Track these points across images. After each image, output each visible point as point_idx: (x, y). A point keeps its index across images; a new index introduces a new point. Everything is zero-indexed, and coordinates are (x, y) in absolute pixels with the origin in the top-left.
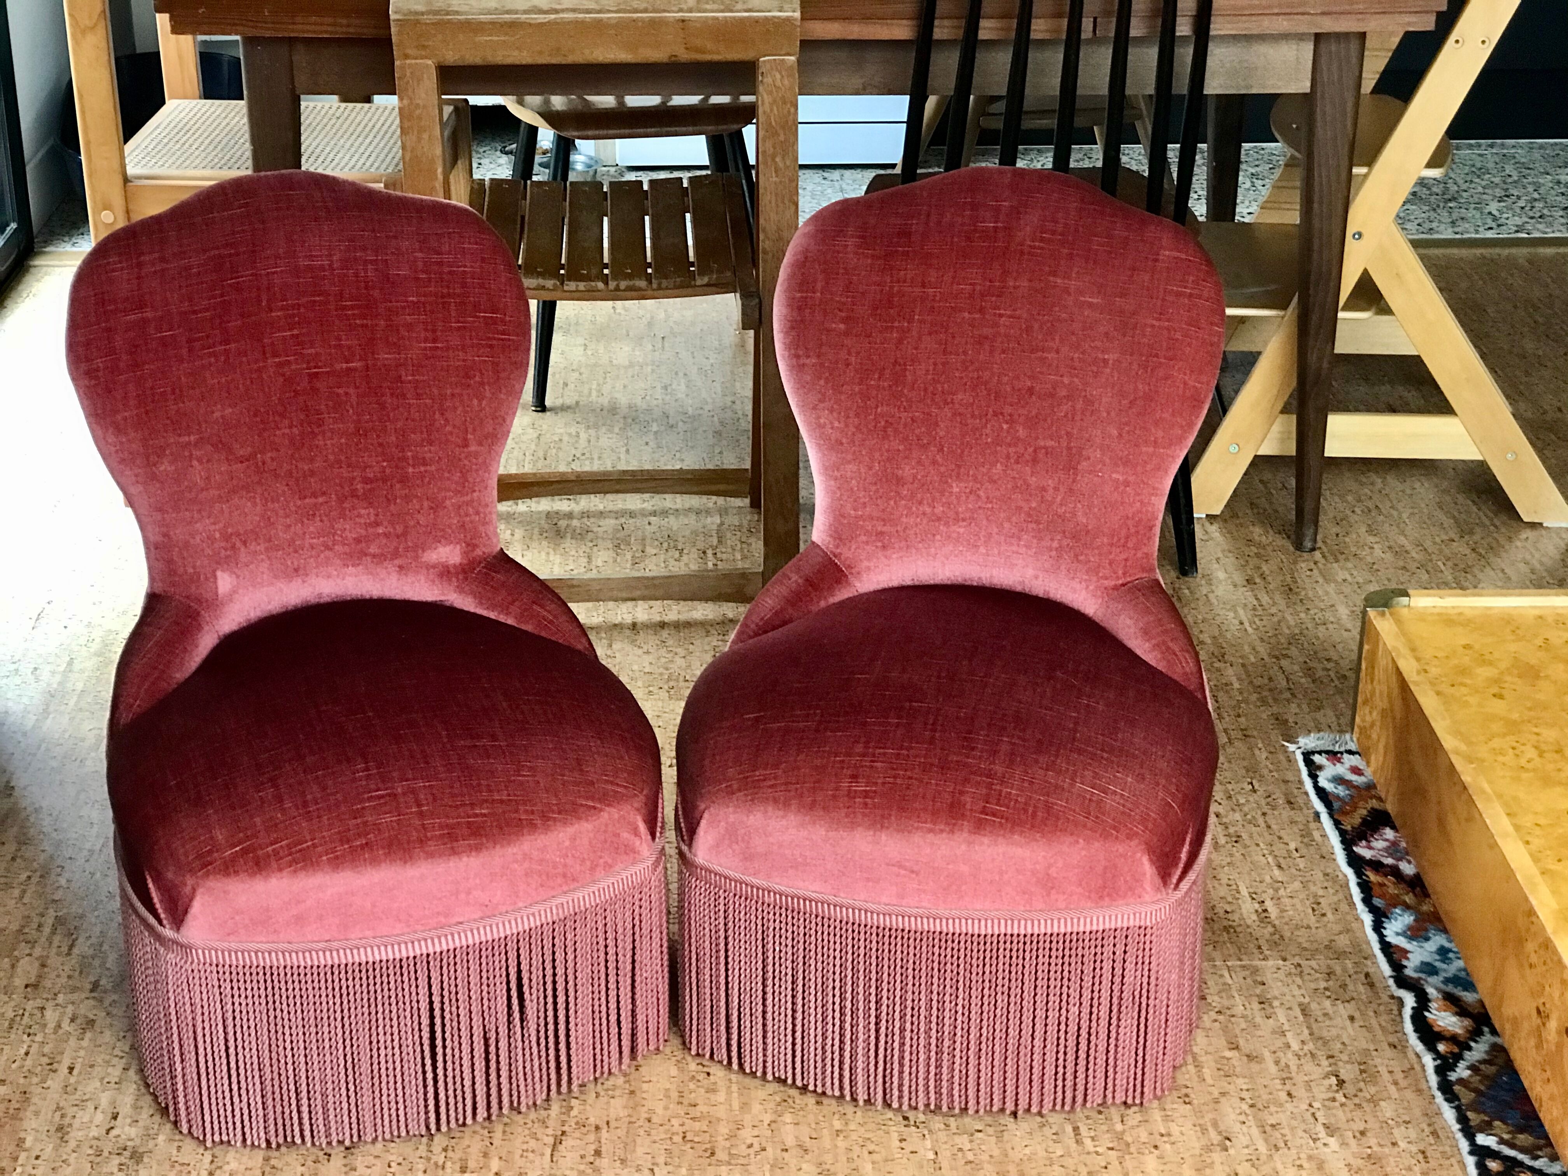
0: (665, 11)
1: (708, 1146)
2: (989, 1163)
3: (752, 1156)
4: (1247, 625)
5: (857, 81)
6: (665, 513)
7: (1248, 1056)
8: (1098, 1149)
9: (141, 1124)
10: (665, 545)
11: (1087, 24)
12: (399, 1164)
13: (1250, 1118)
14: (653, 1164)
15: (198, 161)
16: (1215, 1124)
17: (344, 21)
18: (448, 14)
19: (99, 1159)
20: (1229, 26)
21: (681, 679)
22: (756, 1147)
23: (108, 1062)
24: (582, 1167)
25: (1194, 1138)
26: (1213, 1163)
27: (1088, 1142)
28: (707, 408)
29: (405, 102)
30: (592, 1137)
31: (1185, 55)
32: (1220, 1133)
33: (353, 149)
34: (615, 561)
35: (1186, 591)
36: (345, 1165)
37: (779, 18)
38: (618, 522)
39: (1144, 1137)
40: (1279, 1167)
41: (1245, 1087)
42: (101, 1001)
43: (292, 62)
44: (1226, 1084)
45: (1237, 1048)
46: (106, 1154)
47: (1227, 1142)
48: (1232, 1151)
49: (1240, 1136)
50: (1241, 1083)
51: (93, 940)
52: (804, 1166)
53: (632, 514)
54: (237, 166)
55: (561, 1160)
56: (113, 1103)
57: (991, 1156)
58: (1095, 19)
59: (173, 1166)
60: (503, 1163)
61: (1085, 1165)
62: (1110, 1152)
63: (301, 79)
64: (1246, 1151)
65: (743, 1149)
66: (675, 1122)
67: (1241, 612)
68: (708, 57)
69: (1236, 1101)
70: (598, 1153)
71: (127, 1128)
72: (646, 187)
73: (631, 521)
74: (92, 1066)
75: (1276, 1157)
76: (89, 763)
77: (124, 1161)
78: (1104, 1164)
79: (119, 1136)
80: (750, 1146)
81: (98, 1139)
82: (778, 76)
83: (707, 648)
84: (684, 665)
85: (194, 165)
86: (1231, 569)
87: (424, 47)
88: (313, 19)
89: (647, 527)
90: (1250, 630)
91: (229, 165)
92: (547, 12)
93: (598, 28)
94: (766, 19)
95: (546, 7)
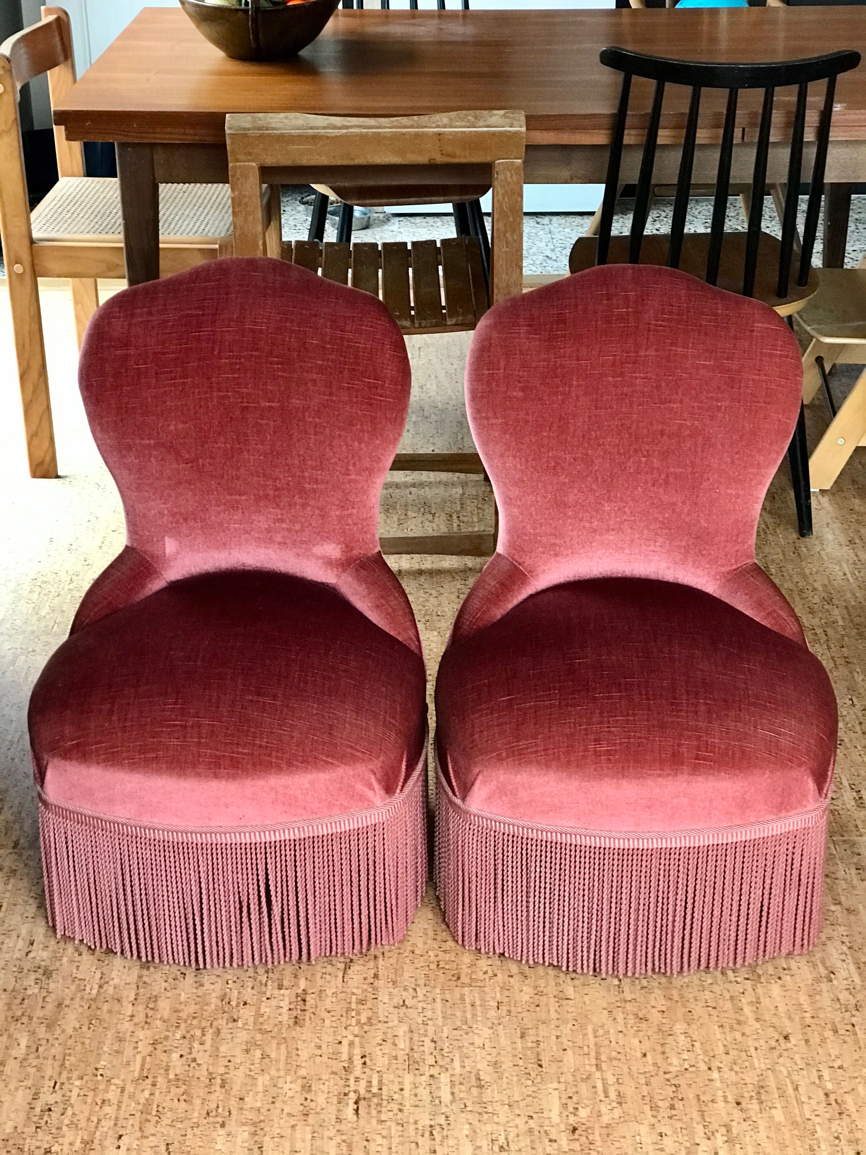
0: (426, 127)
1: (455, 972)
2: (658, 988)
3: (487, 980)
4: (849, 575)
5: (566, 173)
6: (421, 485)
7: (847, 910)
8: (737, 979)
9: (50, 949)
10: (422, 510)
11: (737, 133)
12: (235, 982)
13: (849, 957)
14: (416, 985)
15: (83, 227)
16: (823, 962)
17: (192, 131)
18: (267, 129)
19: (20, 975)
20: (842, 134)
21: (434, 614)
22: (490, 973)
23: (26, 902)
24: (365, 987)
25: (808, 972)
26: (821, 991)
29: (237, 193)
30: (371, 964)
31: (810, 154)
32: (826, 968)
33: (196, 218)
34: (385, 522)
35: (804, 549)
36: (196, 982)
37: (510, 132)
38: (387, 492)
41: (845, 933)
42: (20, 855)
43: (153, 160)
44: (831, 931)
45: (840, 903)
46: (25, 971)
47: (832, 976)
48: (835, 982)
49: (842, 971)
50: (842, 930)
51: (15, 809)
52: (524, 988)
53: (397, 486)
54: (112, 231)
55: (350, 981)
56: (30, 933)
57: (659, 983)
58: (744, 129)
59: (74, 981)
60: (308, 983)
61: (728, 991)
62: (747, 981)
63: (159, 172)
64: (846, 982)
65: (480, 975)
66: (431, 953)
67: (845, 566)
68: (457, 160)
69: (838, 944)
70: (376, 976)
71: (40, 952)
72: (409, 247)
73: (397, 491)
74: (15, 905)
76: (8, 674)
77: (39, 976)
78: (741, 991)
79: (34, 958)
80: (486, 973)
81: (20, 960)
82: (509, 174)
83: (453, 590)
84: (436, 603)
85: (80, 230)
86: (837, 532)
87: (250, 154)
88: (169, 130)
89: (409, 496)
90: (851, 580)
91: (106, 230)
92: (340, 128)
93: (377, 140)
94: (501, 133)
95: (339, 124)
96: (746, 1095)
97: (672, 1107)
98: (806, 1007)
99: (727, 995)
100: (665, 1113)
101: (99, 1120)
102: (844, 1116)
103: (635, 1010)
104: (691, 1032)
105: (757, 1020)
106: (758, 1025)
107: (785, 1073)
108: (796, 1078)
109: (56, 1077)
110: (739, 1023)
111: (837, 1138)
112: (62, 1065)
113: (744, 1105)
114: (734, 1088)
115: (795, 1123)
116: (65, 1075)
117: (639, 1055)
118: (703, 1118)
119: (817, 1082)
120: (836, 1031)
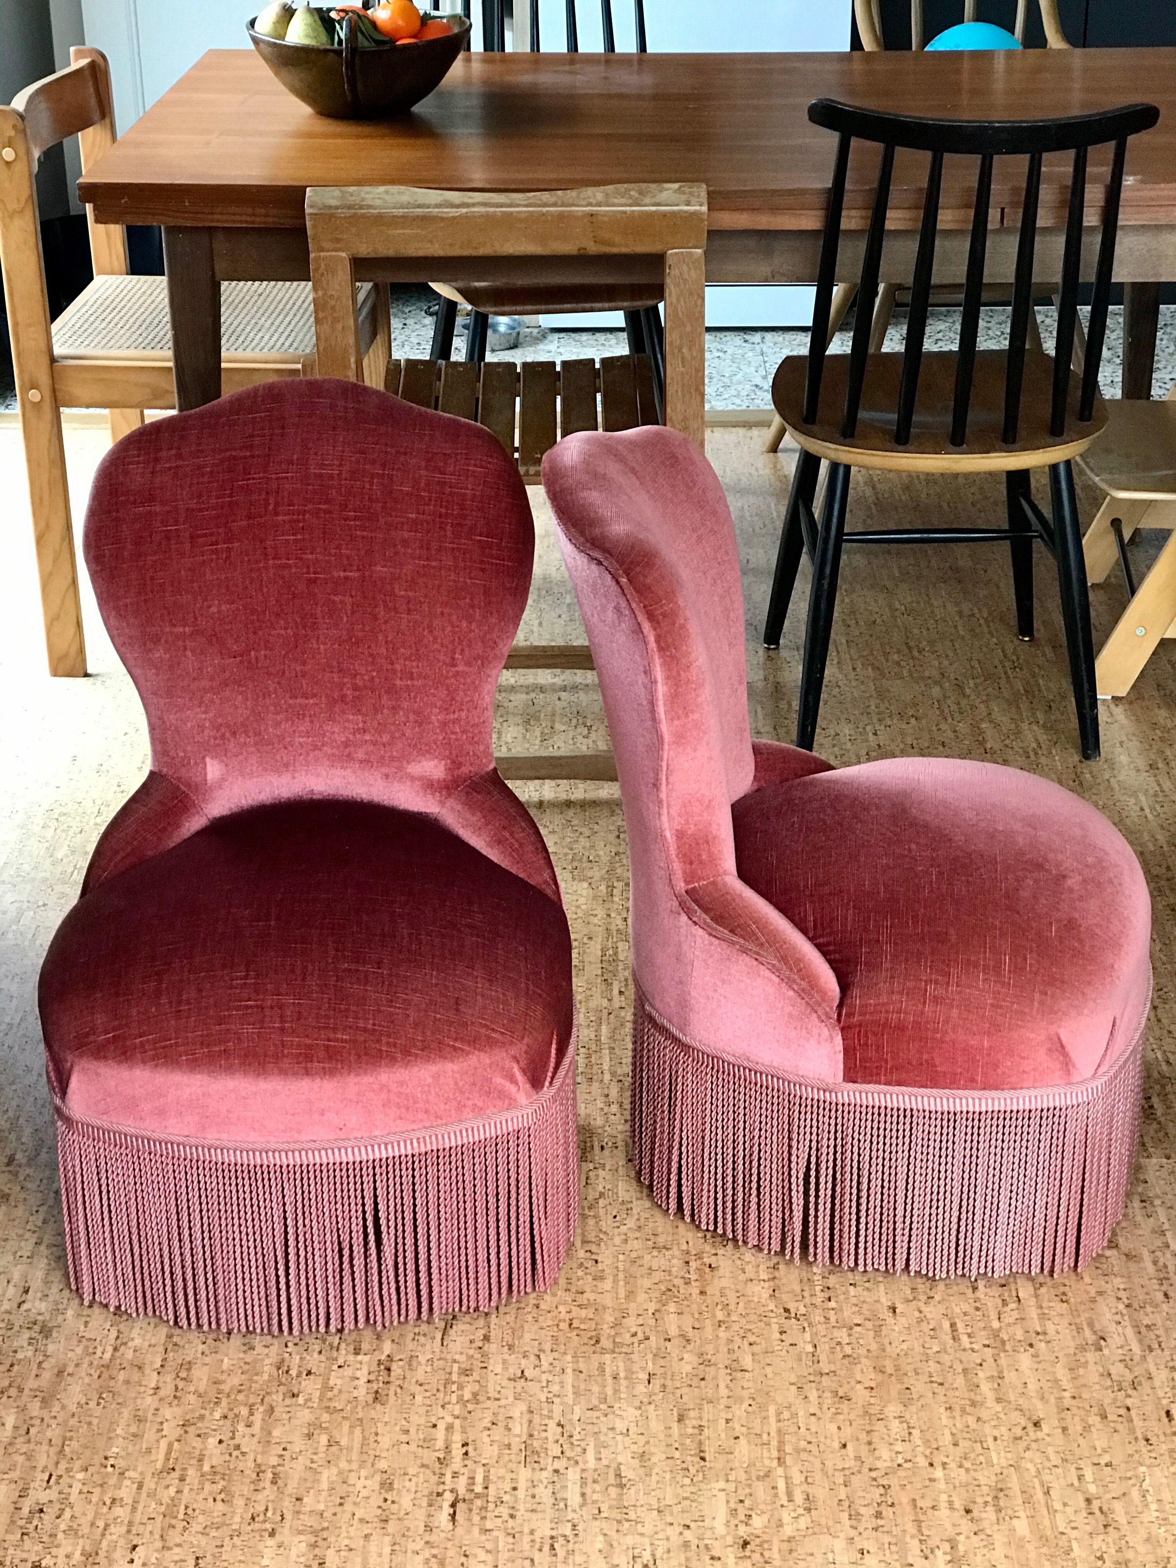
0: (573, 205)
1: (594, 1333)
2: (867, 1357)
3: (636, 1345)
4: (1147, 811)
5: (765, 269)
6: (575, 688)
7: (1127, 1255)
8: (974, 1346)
9: (51, 1298)
10: (574, 721)
11: (994, 215)
12: (296, 1344)
13: (1126, 1318)
14: (540, 1350)
15: (122, 341)
16: (1091, 1324)
17: (263, 211)
18: (361, 207)
19: (10, 1333)
20: (1136, 216)
21: (585, 859)
22: (640, 1336)
23: (22, 1236)
24: (471, 1352)
25: (1069, 1337)
26: (1087, 1362)
27: (965, 1339)
29: (320, 293)
30: (481, 1322)
31: (1092, 245)
32: (1095, 1333)
33: (273, 328)
34: (524, 737)
35: (1088, 776)
36: (244, 1345)
37: (686, 212)
38: (529, 697)
39: (1019, 1335)
40: (1152, 1369)
41: (1122, 1286)
42: (16, 1174)
43: (212, 250)
44: (1103, 1283)
46: (16, 1328)
47: (1102, 1342)
48: (1106, 1351)
49: (1115, 1336)
50: (1118, 1282)
51: (11, 1114)
52: (686, 1356)
53: (542, 689)
54: (160, 345)
55: (451, 1345)
56: (25, 1278)
57: (868, 1351)
58: (1003, 210)
59: (80, 1341)
60: (395, 1346)
61: (961, 1362)
62: (986, 1349)
63: (220, 266)
64: (1120, 1351)
65: (627, 1338)
66: (562, 1308)
67: (1142, 798)
68: (615, 250)
69: (1112, 1301)
70: (486, 1338)
71: (37, 1303)
72: (558, 368)
73: (542, 696)
74: (6, 1240)
75: (1150, 1358)
76: (10, 936)
77: (34, 1335)
78: (979, 1361)
79: (29, 1310)
80: (634, 1335)
81: (10, 1313)
82: (685, 268)
83: (611, 828)
84: (588, 844)
85: (118, 345)
86: (1135, 753)
87: (339, 240)
88: (233, 209)
89: (557, 702)
90: (1150, 816)
91: (152, 345)
92: (458, 206)
93: (508, 222)
94: (674, 213)
95: (457, 202)
96: (980, 1500)
97: (879, 1515)
98: (1065, 1384)
99: (959, 1368)
100: (867, 1522)
101: (107, 1526)
102: (1110, 1529)
103: (834, 1386)
104: (907, 1416)
105: (999, 1400)
106: (998, 1408)
107: (1033, 1471)
108: (1046, 1477)
109: (51, 1467)
110: (973, 1404)
111: (1100, 1558)
112: (61, 1451)
113: (975, 1514)
114: (963, 1490)
115: (1043, 1539)
116: (63, 1465)
117: (836, 1445)
118: (920, 1531)
119: (1076, 1483)
120: (1104, 1417)
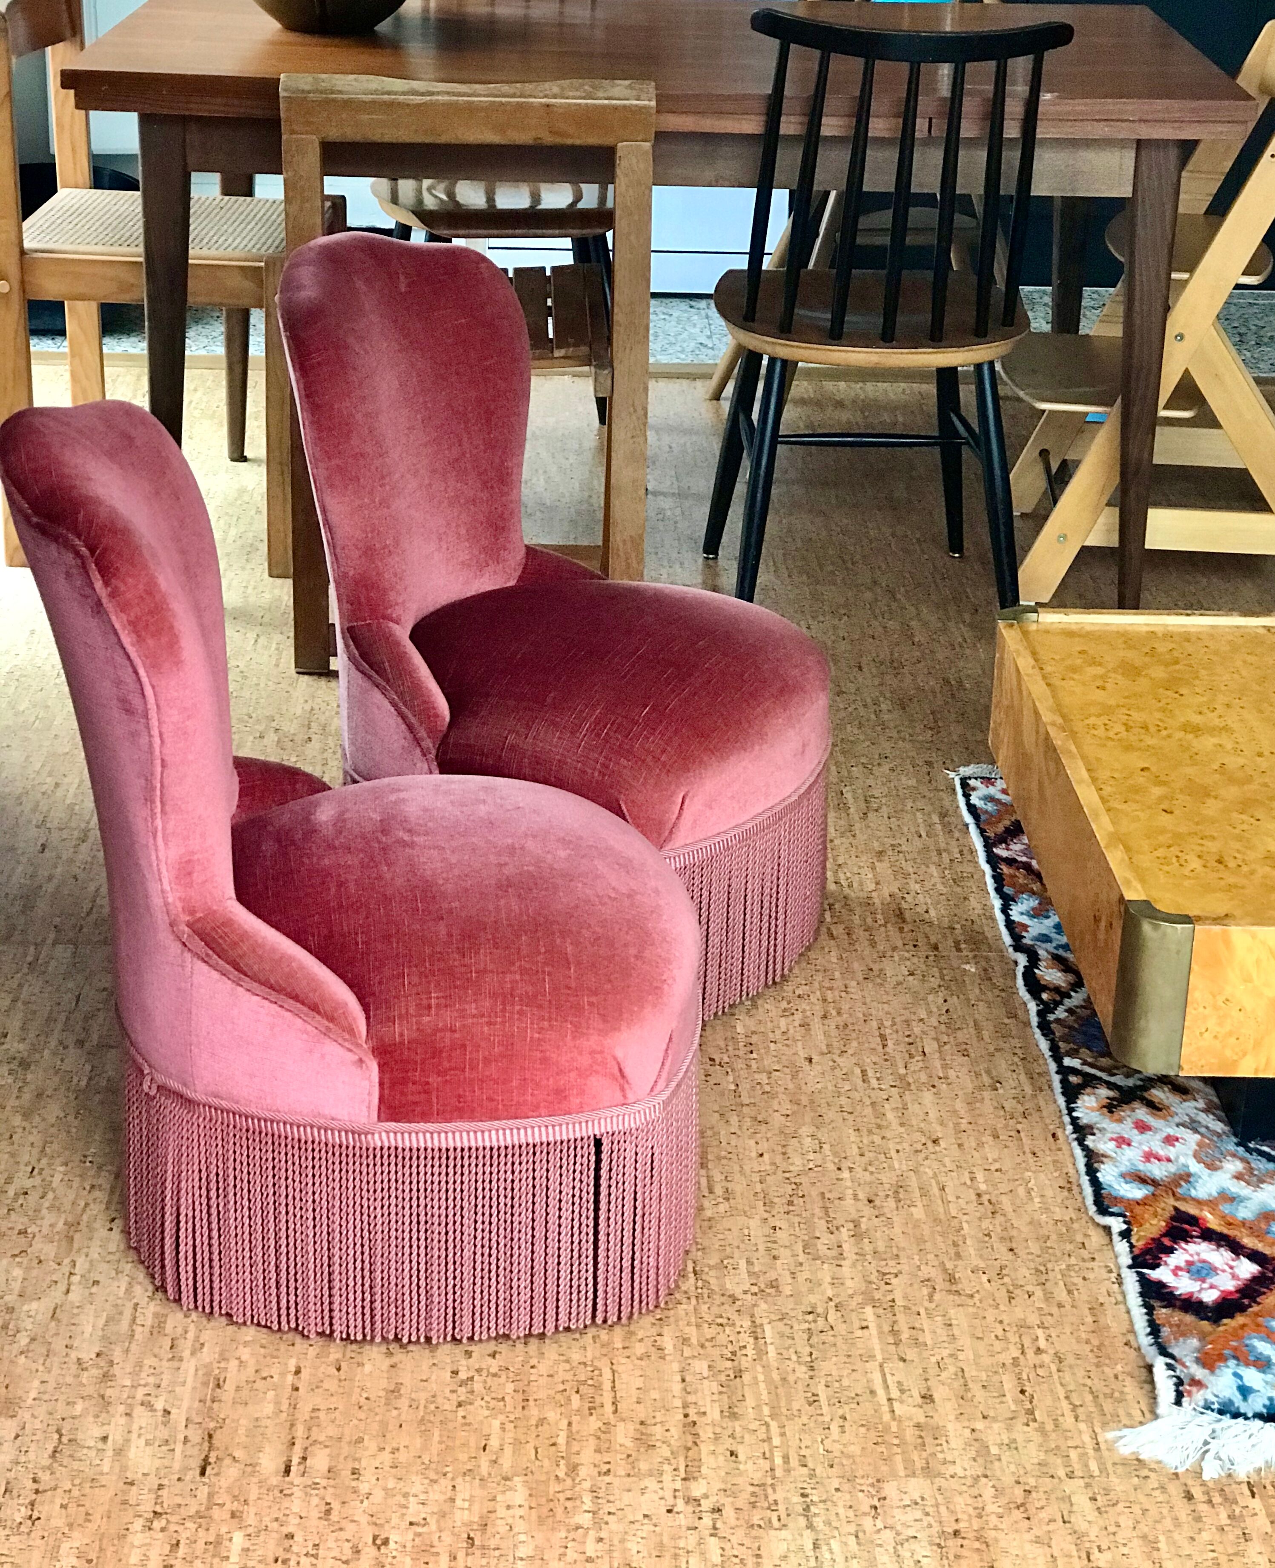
0: (530, 96)
2: (784, 1093)
8: (882, 1086)
9: (28, 1041)
11: (921, 125)
13: (1021, 1068)
15: (89, 239)
16: (988, 1072)
17: (236, 102)
18: (332, 92)
20: (1054, 130)
25: (968, 1081)
26: (983, 1098)
27: (874, 1083)
28: (564, 500)
29: (291, 174)
37: (636, 106)
39: (923, 1077)
40: (1042, 1103)
43: (184, 141)
45: (1015, 1016)
47: (998, 1084)
48: (1001, 1091)
57: (786, 1089)
58: (930, 119)
61: (870, 1097)
62: (893, 1089)
63: (191, 160)
68: (569, 142)
69: (1008, 1056)
75: (1040, 1098)
78: (886, 1097)
82: (634, 160)
87: (309, 123)
88: (207, 99)
91: (125, 245)
92: (423, 94)
93: (471, 110)
94: (625, 107)
95: (422, 90)
96: (882, 1194)
97: (790, 1203)
98: (962, 1113)
99: (868, 1102)
100: (780, 1205)
101: (87, 1205)
102: (997, 1215)
103: (753, 1114)
104: (819, 1135)
105: (902, 1125)
106: (902, 1130)
107: (931, 1174)
108: (942, 1179)
109: (34, 1162)
110: (879, 1127)
111: (988, 1235)
112: (43, 1150)
113: (877, 1202)
114: (867, 1189)
115: (937, 1221)
116: (44, 1161)
117: (754, 1154)
118: (827, 1214)
119: (969, 1182)
120: (996, 1137)
